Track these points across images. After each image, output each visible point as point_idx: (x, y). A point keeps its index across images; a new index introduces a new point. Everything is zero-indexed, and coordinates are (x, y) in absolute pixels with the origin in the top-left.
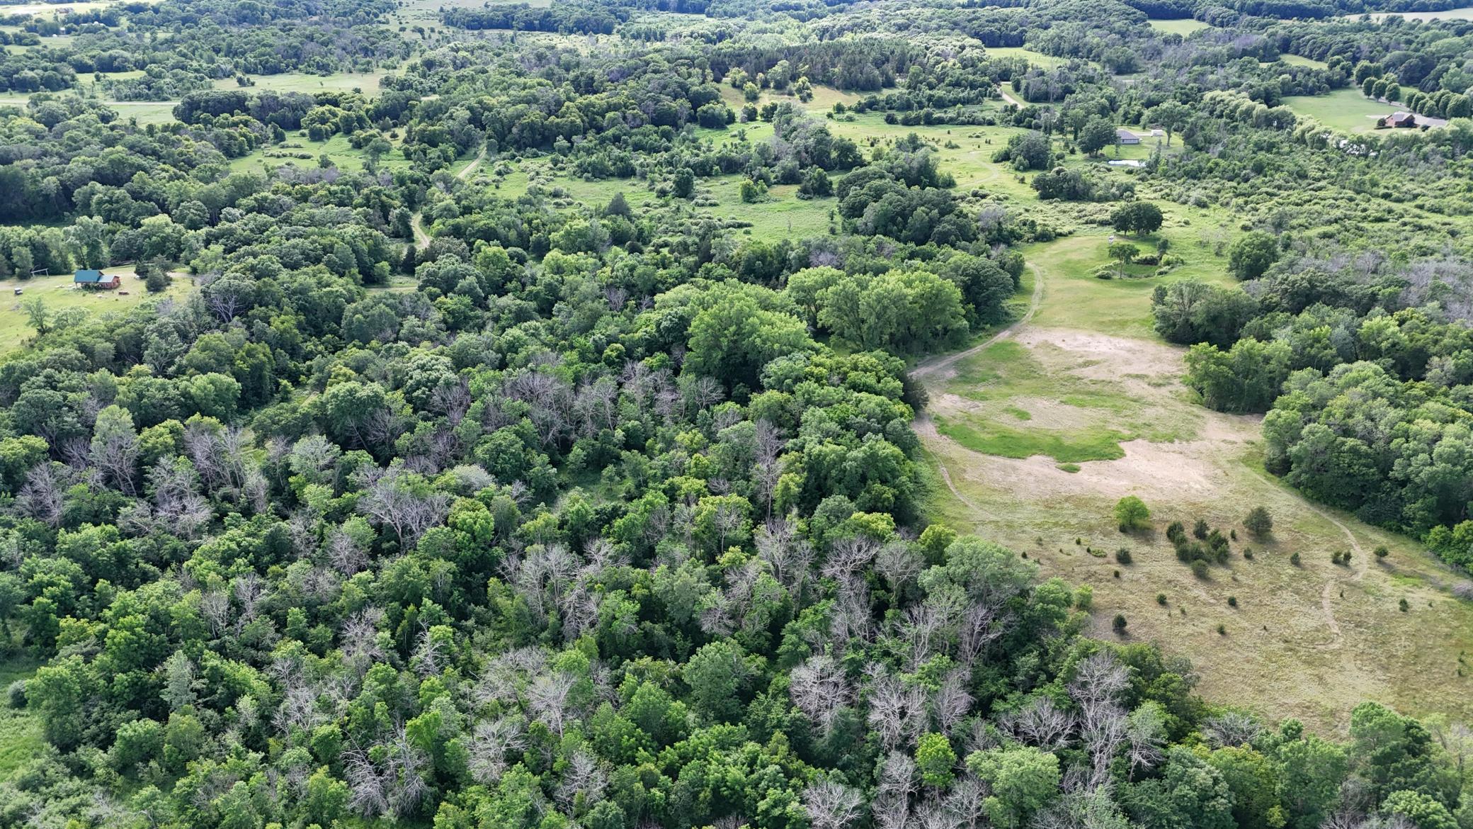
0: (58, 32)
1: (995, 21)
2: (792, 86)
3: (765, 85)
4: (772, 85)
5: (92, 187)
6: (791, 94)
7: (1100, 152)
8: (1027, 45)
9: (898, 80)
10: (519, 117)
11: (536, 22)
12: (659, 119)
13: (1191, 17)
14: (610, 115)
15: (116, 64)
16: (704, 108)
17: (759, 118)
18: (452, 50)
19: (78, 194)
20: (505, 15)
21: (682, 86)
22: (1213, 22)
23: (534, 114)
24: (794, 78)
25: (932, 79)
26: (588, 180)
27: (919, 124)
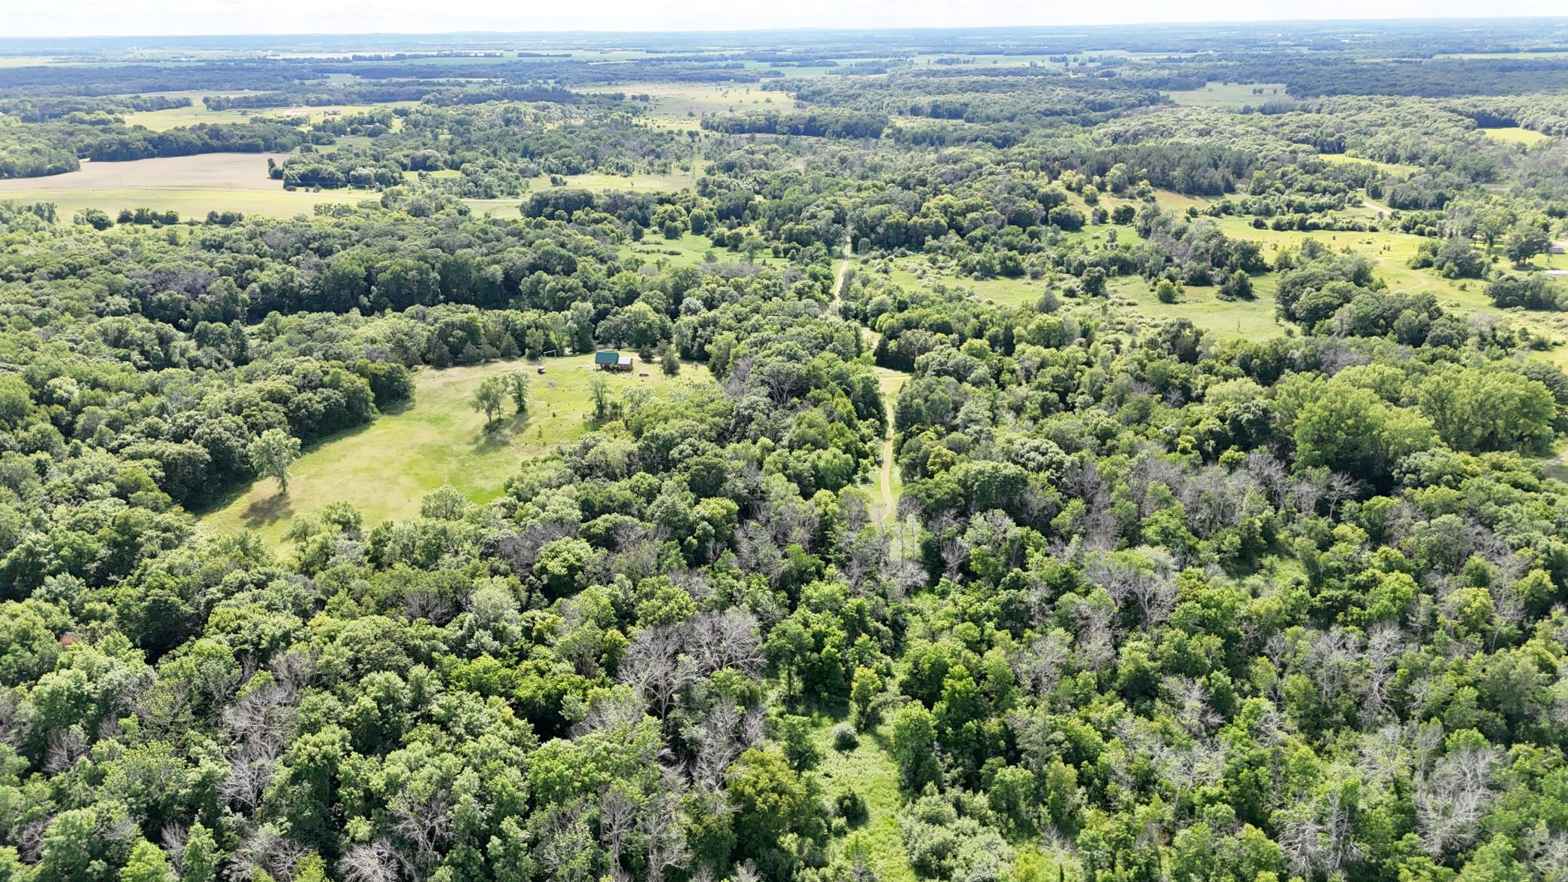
0: (345, 133)
1: (1307, 126)
2: (1130, 189)
3: (1102, 188)
4: (1109, 188)
5: (540, 277)
6: (1131, 197)
7: (1528, 261)
8: (1348, 152)
9: (1238, 185)
10: (883, 217)
11: (801, 127)
12: (1021, 220)
13: (1516, 125)
14: (970, 216)
15: (429, 163)
16: (1057, 209)
17: (1110, 220)
18: (748, 152)
19: (525, 284)
20: (768, 119)
21: (1030, 187)
22: (1547, 131)
23: (898, 216)
24: (1132, 181)
25: (1279, 184)
26: (977, 279)
27: (1291, 229)
